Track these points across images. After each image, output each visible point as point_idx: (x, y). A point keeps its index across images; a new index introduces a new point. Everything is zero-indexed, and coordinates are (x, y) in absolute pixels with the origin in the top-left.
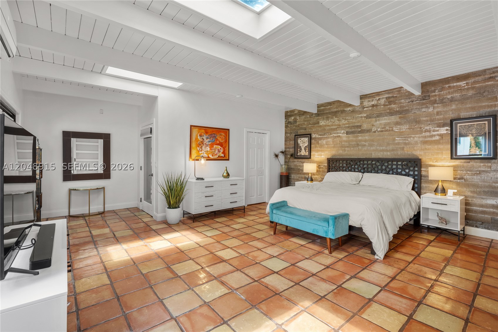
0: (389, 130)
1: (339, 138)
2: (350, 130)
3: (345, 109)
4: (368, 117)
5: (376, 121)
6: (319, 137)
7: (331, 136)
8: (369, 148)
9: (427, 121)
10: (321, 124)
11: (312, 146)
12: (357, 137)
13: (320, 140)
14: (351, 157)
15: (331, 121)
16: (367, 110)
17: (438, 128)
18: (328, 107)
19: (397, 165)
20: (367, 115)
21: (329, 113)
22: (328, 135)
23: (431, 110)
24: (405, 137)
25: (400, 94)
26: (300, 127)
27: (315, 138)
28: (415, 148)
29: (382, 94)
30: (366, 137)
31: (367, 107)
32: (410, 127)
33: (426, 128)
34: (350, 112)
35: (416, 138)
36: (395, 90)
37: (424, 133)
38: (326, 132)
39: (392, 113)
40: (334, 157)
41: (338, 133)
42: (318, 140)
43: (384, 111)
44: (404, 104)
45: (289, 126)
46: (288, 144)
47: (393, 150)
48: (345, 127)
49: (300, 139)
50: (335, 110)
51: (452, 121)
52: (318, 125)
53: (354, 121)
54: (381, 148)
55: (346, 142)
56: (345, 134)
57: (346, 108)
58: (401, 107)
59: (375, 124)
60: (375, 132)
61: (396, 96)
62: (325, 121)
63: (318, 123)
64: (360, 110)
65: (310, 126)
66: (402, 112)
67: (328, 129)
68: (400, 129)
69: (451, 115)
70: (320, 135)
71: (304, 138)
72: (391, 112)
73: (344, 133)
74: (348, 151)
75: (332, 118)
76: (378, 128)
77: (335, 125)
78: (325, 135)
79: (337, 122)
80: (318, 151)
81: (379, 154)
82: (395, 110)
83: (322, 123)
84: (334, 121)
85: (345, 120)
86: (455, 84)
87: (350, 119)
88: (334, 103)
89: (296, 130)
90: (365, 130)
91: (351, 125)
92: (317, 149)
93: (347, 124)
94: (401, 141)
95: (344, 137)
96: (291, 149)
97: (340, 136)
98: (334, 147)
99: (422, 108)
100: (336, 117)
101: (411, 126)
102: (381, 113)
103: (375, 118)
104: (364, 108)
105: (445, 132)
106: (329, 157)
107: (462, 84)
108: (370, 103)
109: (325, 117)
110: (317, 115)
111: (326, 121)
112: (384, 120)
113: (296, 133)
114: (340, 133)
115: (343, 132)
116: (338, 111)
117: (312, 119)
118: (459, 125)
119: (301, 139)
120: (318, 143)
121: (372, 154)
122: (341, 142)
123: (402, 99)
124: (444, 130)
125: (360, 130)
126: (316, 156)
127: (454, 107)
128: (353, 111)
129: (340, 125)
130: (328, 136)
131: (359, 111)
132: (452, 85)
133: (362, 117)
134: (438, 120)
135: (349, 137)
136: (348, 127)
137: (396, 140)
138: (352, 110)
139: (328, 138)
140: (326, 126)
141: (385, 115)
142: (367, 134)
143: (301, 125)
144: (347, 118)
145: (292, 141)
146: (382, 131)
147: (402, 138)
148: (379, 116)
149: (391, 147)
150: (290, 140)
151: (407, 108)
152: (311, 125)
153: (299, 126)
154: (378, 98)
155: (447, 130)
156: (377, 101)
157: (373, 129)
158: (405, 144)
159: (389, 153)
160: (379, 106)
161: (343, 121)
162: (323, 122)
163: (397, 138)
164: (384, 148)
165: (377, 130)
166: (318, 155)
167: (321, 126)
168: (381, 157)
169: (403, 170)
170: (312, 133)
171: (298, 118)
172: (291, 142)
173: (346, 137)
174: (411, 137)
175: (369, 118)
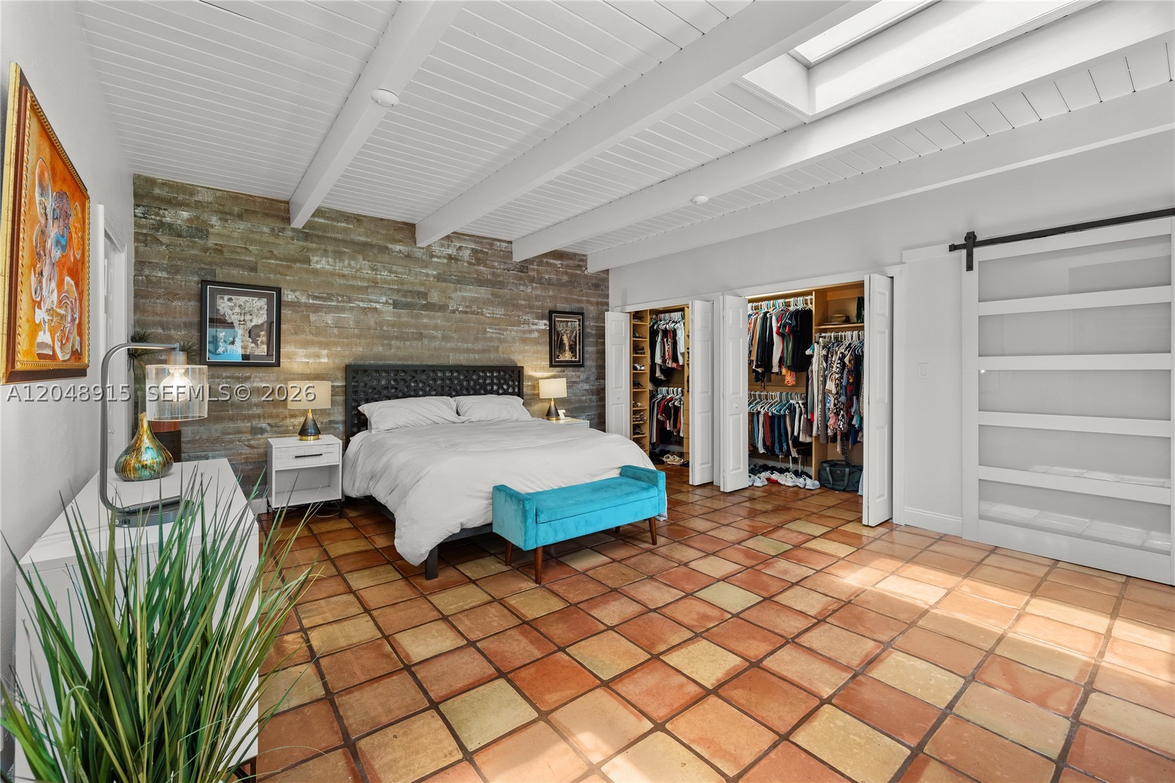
0: (478, 313)
1: (376, 315)
2: (402, 299)
3: (390, 246)
4: (439, 278)
5: (456, 290)
6: (311, 301)
7: (351, 305)
8: (443, 343)
9: (525, 306)
10: (318, 266)
11: (284, 327)
12: (418, 316)
13: (314, 312)
14: (406, 363)
15: (349, 264)
16: (439, 263)
17: (536, 321)
18: (339, 224)
19: (492, 378)
20: (439, 274)
21: (346, 242)
22: (343, 301)
23: (529, 290)
24: (499, 329)
25: (492, 249)
26: (227, 255)
27: (295, 305)
28: (513, 349)
29: (465, 239)
30: (438, 319)
31: (438, 257)
32: (507, 313)
33: (525, 317)
34: (402, 255)
35: (513, 332)
36: (485, 241)
37: (522, 326)
38: (334, 292)
39: (481, 282)
40: (361, 362)
41: (371, 301)
42: (307, 311)
43: (468, 273)
44: (498, 271)
45: (165, 239)
46: (159, 309)
47: (483, 351)
48: (390, 288)
49: (230, 300)
50: (363, 239)
51: (551, 312)
52: (305, 266)
53: (412, 279)
54: (465, 345)
55: (393, 325)
56: (391, 307)
57: (392, 244)
58: (494, 274)
59: (453, 295)
60: (454, 312)
61: (487, 253)
62: (330, 260)
63: (308, 261)
64: (424, 257)
65: (273, 262)
66: (494, 283)
67: (340, 285)
68: (493, 314)
69: (550, 305)
70: (315, 298)
71: (247, 298)
72: (480, 279)
73: (387, 303)
74: (398, 348)
75: (353, 258)
76: (459, 305)
77: (363, 279)
78: (331, 300)
79: (369, 272)
80: (306, 344)
81: (462, 358)
82: (485, 276)
83: (321, 263)
84: (361, 269)
85: (390, 272)
86: (552, 261)
87: (401, 273)
88: (359, 221)
89: (206, 264)
90: (434, 305)
91: (405, 287)
92: (302, 337)
93: (393, 282)
94: (494, 335)
95: (388, 313)
96: (177, 327)
97: (376, 309)
98: (359, 336)
99: (521, 284)
100: (364, 259)
101: (507, 311)
102: (464, 277)
103: (454, 283)
104: (433, 256)
105: (544, 327)
106: (347, 361)
107: (558, 263)
108: (443, 249)
109: (330, 248)
110: (301, 235)
111: (335, 262)
112: (471, 292)
113: (202, 273)
114: (376, 302)
115: (383, 299)
116: (371, 246)
117: (281, 241)
118: (557, 319)
119: (233, 297)
120: (306, 319)
121: (449, 356)
122: (380, 324)
123: (494, 261)
124: (543, 325)
125: (425, 302)
126: (299, 360)
127: (551, 293)
128: (408, 256)
129: (377, 283)
130: (342, 304)
131: (423, 261)
132: (549, 260)
133: (427, 275)
134: (538, 308)
135: (399, 316)
136: (398, 291)
137: (488, 332)
138: (406, 254)
139: (343, 310)
140: (333, 274)
141: (471, 282)
142: (439, 314)
143: (234, 250)
144: (395, 268)
145: (179, 299)
146: (466, 313)
147: (495, 329)
148: (462, 281)
149: (479, 346)
150: (172, 295)
151: (501, 279)
152: (276, 259)
153: (221, 252)
154: (458, 245)
155: (545, 325)
156: (457, 250)
157: (450, 305)
158: (500, 340)
159: (477, 356)
160: (460, 261)
161: (385, 274)
162: (324, 262)
163: (489, 328)
164: (470, 345)
165: (457, 309)
166: (307, 356)
167: (315, 272)
168: (465, 363)
169: (500, 386)
170: (283, 286)
171: (214, 220)
172: (176, 303)
173: (394, 313)
174: (507, 329)
175: (443, 282)
